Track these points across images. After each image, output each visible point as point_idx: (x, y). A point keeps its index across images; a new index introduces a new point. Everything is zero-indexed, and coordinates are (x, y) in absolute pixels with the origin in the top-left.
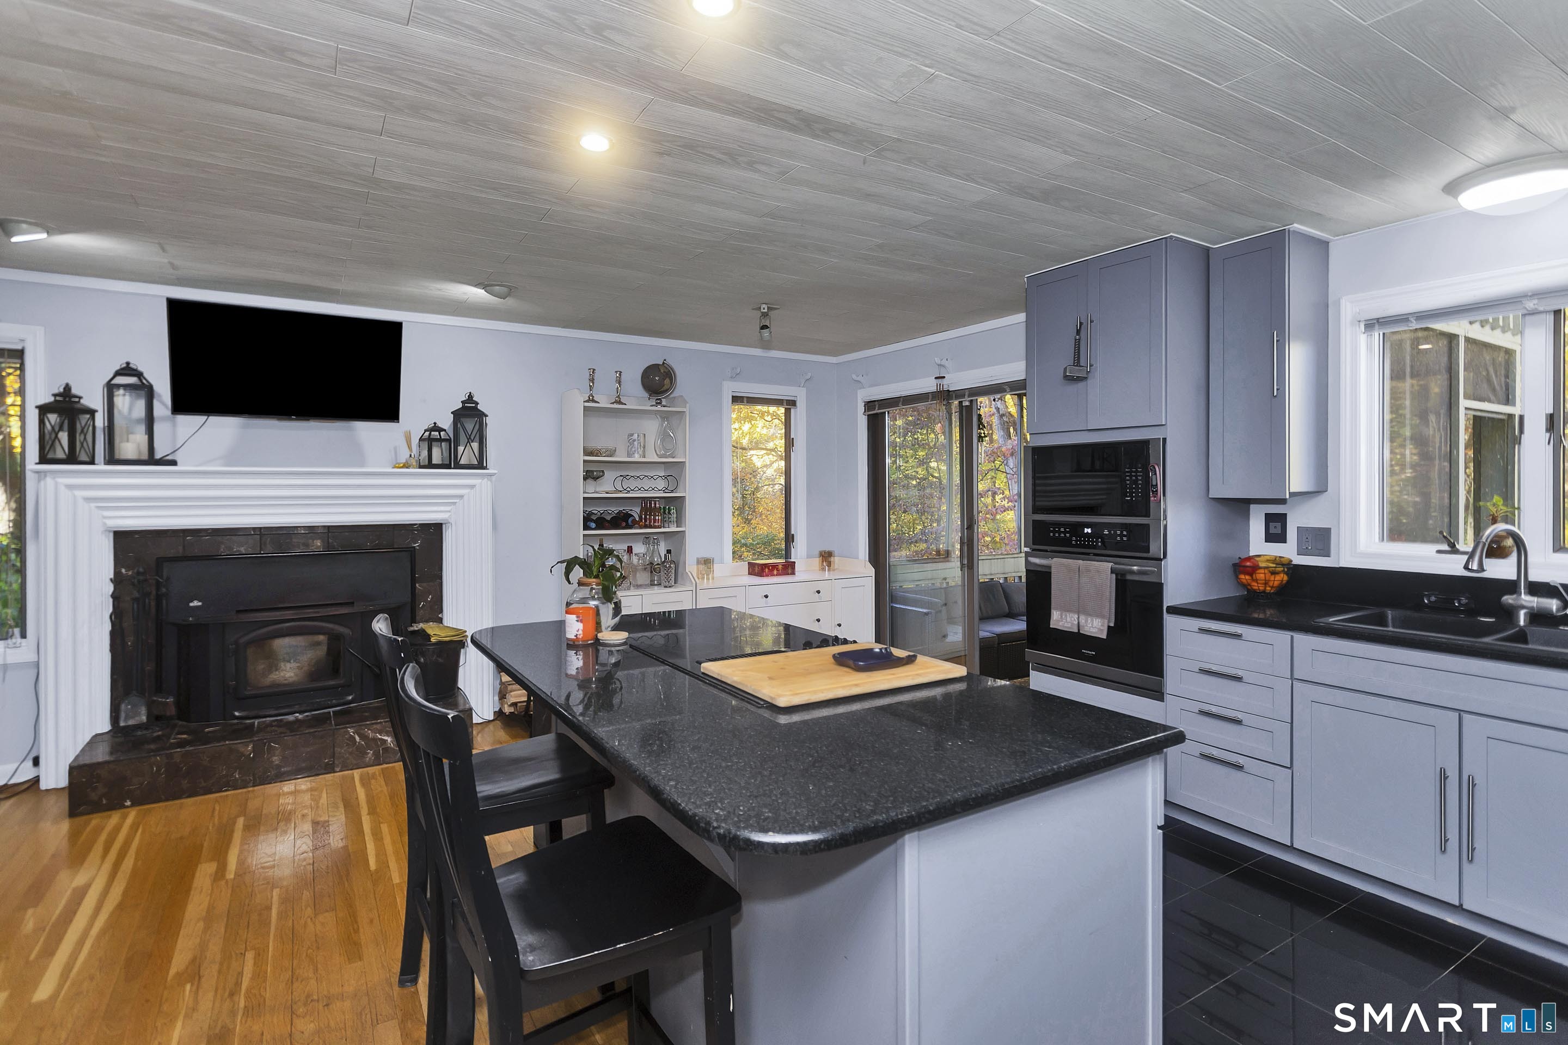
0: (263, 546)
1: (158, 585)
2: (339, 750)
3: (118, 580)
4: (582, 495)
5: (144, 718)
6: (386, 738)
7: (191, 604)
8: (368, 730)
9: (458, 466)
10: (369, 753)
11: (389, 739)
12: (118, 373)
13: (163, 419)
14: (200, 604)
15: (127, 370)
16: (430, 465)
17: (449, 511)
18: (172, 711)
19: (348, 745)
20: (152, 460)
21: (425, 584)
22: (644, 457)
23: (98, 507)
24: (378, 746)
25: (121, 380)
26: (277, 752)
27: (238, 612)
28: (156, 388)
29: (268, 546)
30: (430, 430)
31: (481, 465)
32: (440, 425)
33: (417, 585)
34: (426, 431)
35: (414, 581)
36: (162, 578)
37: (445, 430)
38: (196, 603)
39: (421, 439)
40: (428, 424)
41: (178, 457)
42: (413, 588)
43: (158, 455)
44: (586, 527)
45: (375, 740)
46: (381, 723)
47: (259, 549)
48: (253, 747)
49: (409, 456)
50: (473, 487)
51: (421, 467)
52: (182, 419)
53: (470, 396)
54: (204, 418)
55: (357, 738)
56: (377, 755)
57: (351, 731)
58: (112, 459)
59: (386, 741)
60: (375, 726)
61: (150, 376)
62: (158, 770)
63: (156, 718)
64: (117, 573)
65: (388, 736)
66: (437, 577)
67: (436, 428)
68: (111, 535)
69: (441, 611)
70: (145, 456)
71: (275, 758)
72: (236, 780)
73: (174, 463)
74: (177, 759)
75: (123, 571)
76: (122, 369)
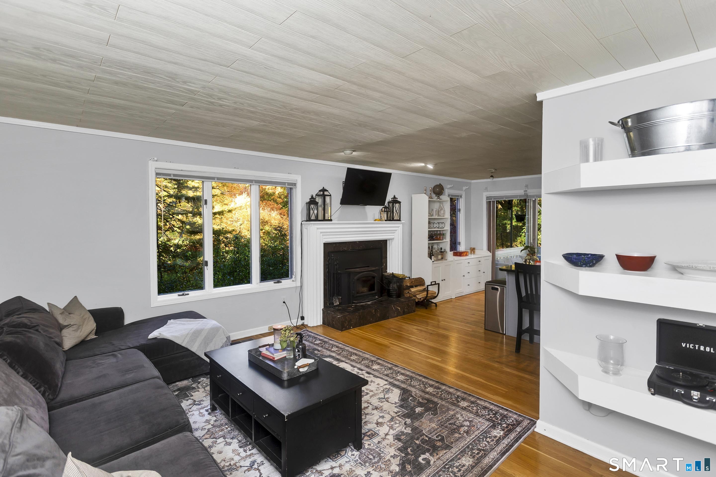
4: (428, 230)
10: (396, 313)
11: (399, 309)
16: (387, 220)
17: (389, 236)
19: (392, 310)
21: (384, 260)
24: (397, 311)
26: (379, 312)
27: (346, 269)
31: (400, 220)
33: (382, 260)
39: (382, 211)
44: (428, 241)
50: (397, 227)
55: (394, 308)
57: (392, 306)
66: (386, 257)
68: (323, 244)
69: (387, 269)
72: (371, 321)
73: (331, 220)
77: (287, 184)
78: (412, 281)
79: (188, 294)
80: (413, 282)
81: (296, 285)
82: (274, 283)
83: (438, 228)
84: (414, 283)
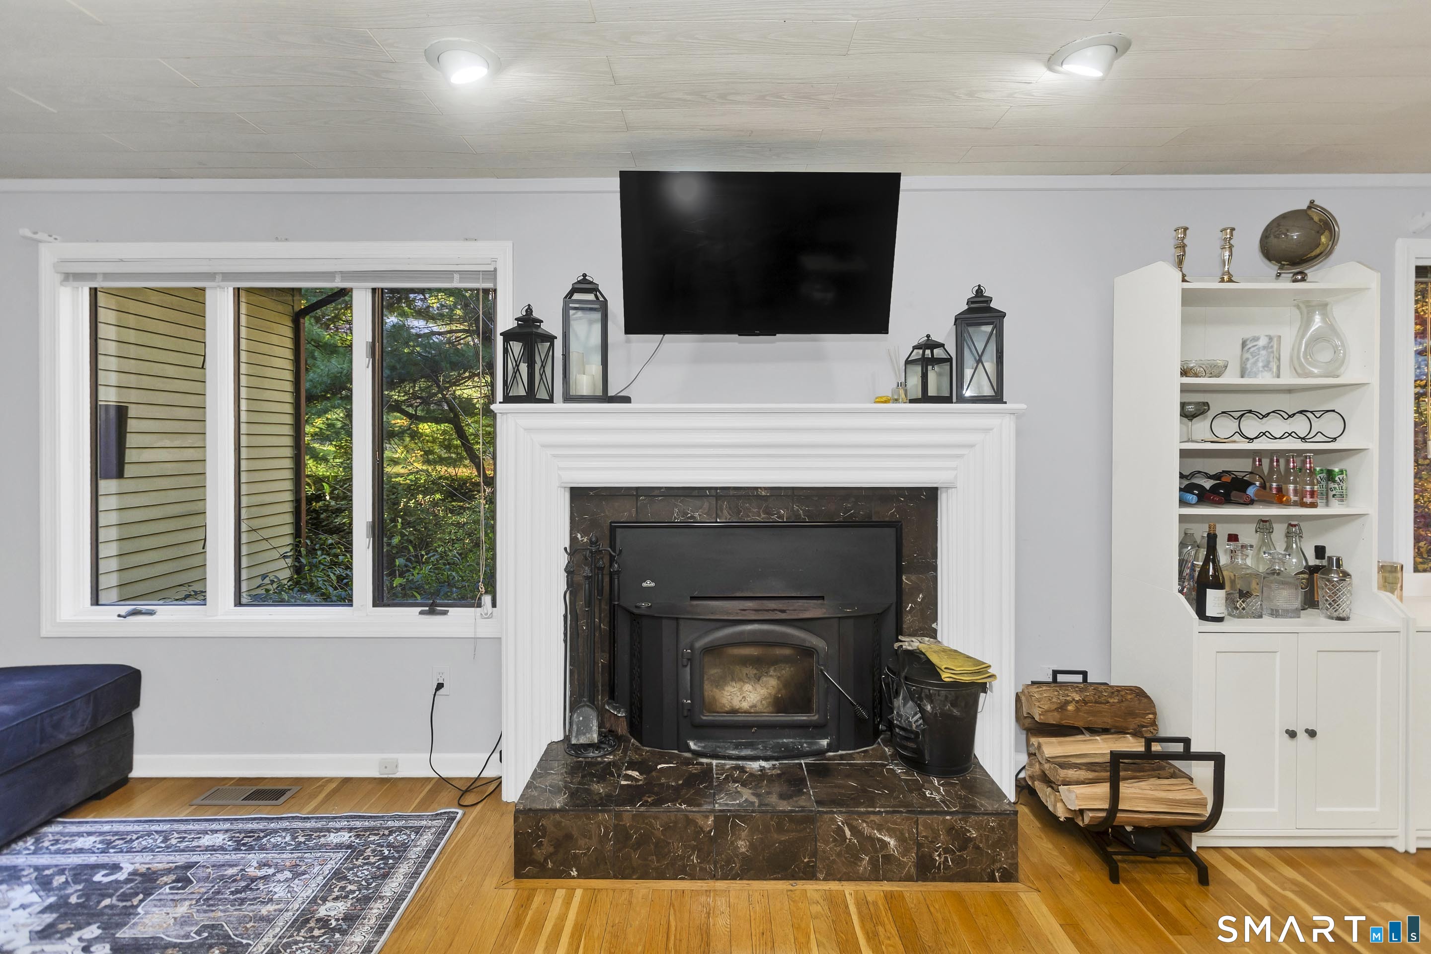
0: (719, 512)
1: (612, 559)
2: (823, 846)
3: (574, 550)
4: (1177, 446)
5: (595, 737)
6: (887, 839)
7: (644, 585)
8: (864, 821)
9: (962, 399)
10: (863, 859)
11: (892, 842)
12: (574, 290)
13: (617, 340)
14: (653, 584)
15: (584, 284)
16: (925, 398)
17: (955, 469)
18: (624, 727)
19: (835, 840)
20: (606, 398)
21: (913, 577)
22: (1278, 377)
23: (554, 456)
24: (876, 851)
26: (744, 834)
27: (693, 598)
28: (610, 303)
29: (725, 512)
30: (921, 347)
31: (997, 397)
32: (935, 338)
33: (904, 578)
34: (915, 348)
35: (900, 571)
36: (615, 552)
37: (942, 345)
38: (648, 584)
39: (908, 362)
40: (920, 338)
41: (630, 394)
42: (899, 581)
43: (611, 392)
44: (1183, 503)
45: (871, 839)
46: (880, 813)
47: (714, 515)
48: (714, 821)
49: (896, 385)
50: (987, 430)
51: (912, 401)
52: (636, 340)
53: (979, 291)
54: (660, 337)
55: (848, 833)
56: (873, 862)
57: (839, 819)
58: (568, 398)
59: (885, 845)
60: (872, 817)
61: (605, 289)
62: (607, 833)
63: (608, 735)
64: (573, 539)
65: (891, 837)
66: (929, 566)
67: (930, 344)
68: (568, 491)
69: (935, 620)
70: (599, 392)
71: (740, 843)
72: (694, 866)
73: (627, 400)
74: (627, 821)
75: (579, 536)
76: (579, 282)
77: (456, 276)
78: (1067, 703)
79: (151, 613)
80: (1070, 708)
81: (475, 632)
82: (421, 613)
83: (1303, 439)
84: (1077, 710)
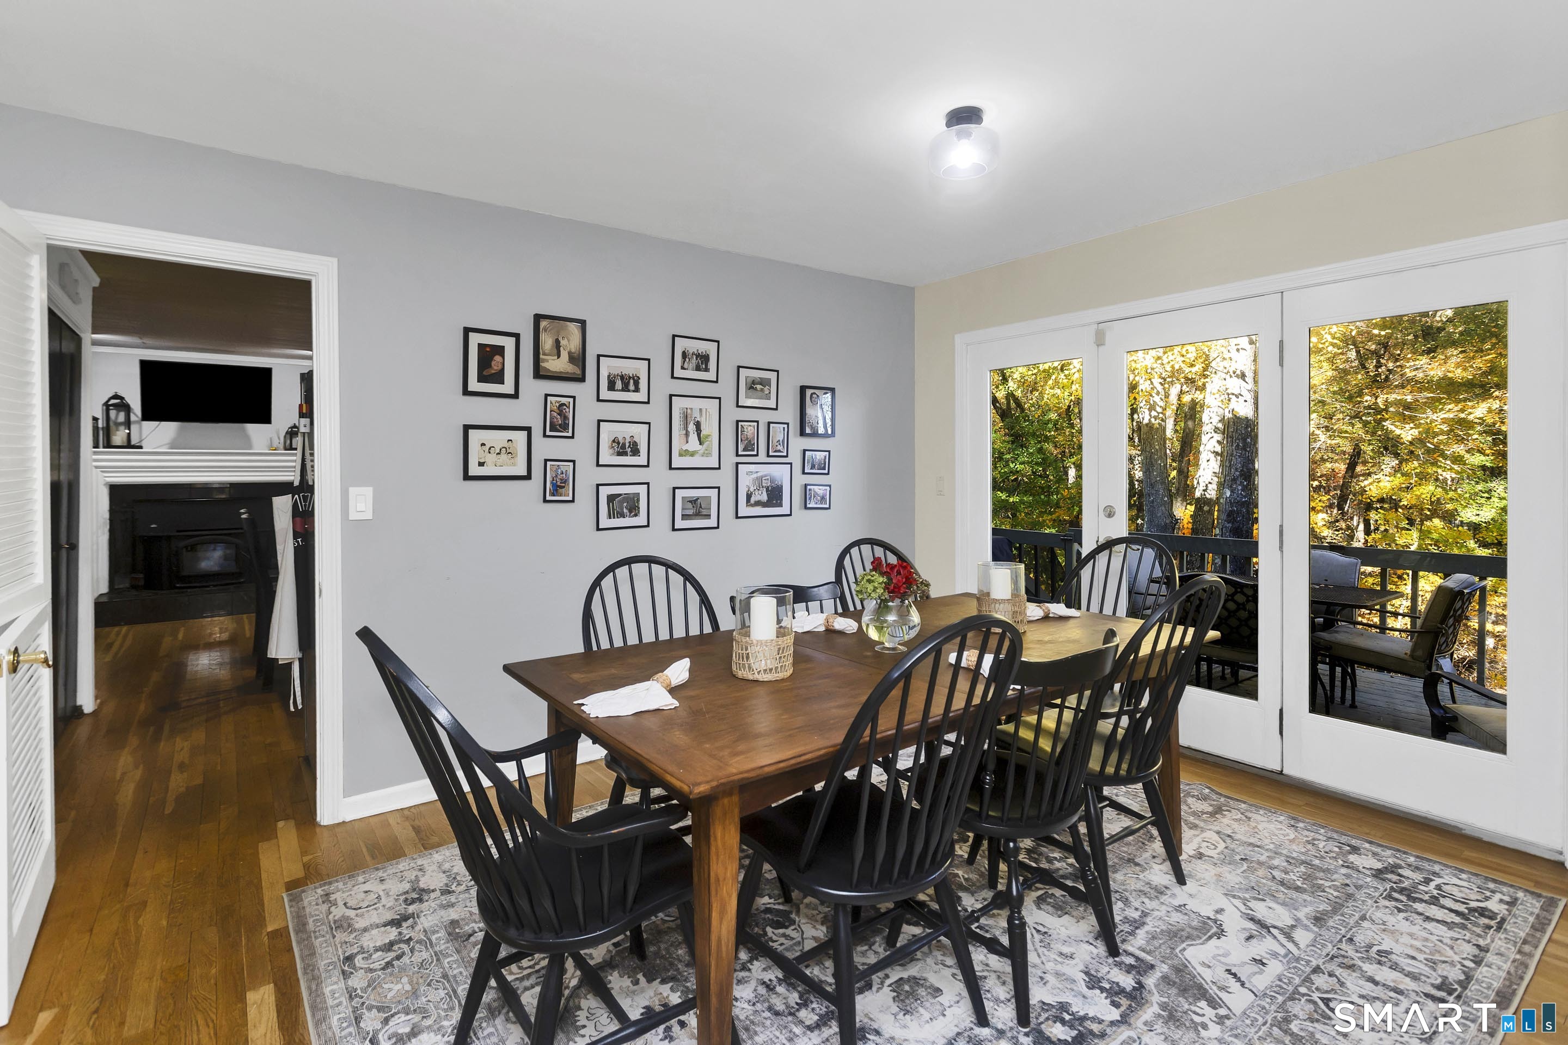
1: (133, 515)
5: (128, 585)
7: (151, 526)
12: (111, 399)
13: (136, 422)
14: (156, 526)
15: (116, 396)
16: (292, 447)
18: (142, 583)
20: (129, 445)
23: (102, 471)
25: (113, 402)
27: (178, 530)
28: (132, 406)
30: (292, 428)
34: (287, 428)
36: (135, 512)
38: (154, 526)
39: (285, 434)
40: (285, 423)
41: (143, 444)
43: (133, 443)
49: (278, 444)
51: (286, 449)
52: (145, 423)
54: (158, 423)
55: (245, 598)
61: (129, 400)
63: (133, 585)
67: (295, 427)
68: (108, 487)
70: (125, 444)
73: (141, 447)
75: (115, 506)
76: (113, 396)
